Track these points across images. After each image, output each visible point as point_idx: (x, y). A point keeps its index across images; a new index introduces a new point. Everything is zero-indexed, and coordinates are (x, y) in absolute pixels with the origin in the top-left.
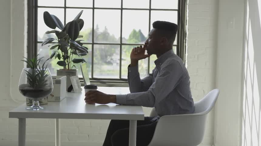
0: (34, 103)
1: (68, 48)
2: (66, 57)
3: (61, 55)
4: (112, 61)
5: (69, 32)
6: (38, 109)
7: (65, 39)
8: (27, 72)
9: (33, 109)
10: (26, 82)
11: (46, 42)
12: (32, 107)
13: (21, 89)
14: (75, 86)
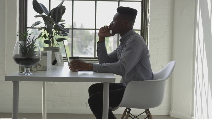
0: (25, 69)
1: (53, 30)
2: (51, 37)
3: (47, 35)
4: (87, 51)
5: (54, 17)
6: (29, 75)
7: (50, 22)
8: (20, 44)
9: (25, 75)
10: (18, 53)
11: (35, 25)
12: (24, 72)
13: (15, 58)
14: (59, 61)
